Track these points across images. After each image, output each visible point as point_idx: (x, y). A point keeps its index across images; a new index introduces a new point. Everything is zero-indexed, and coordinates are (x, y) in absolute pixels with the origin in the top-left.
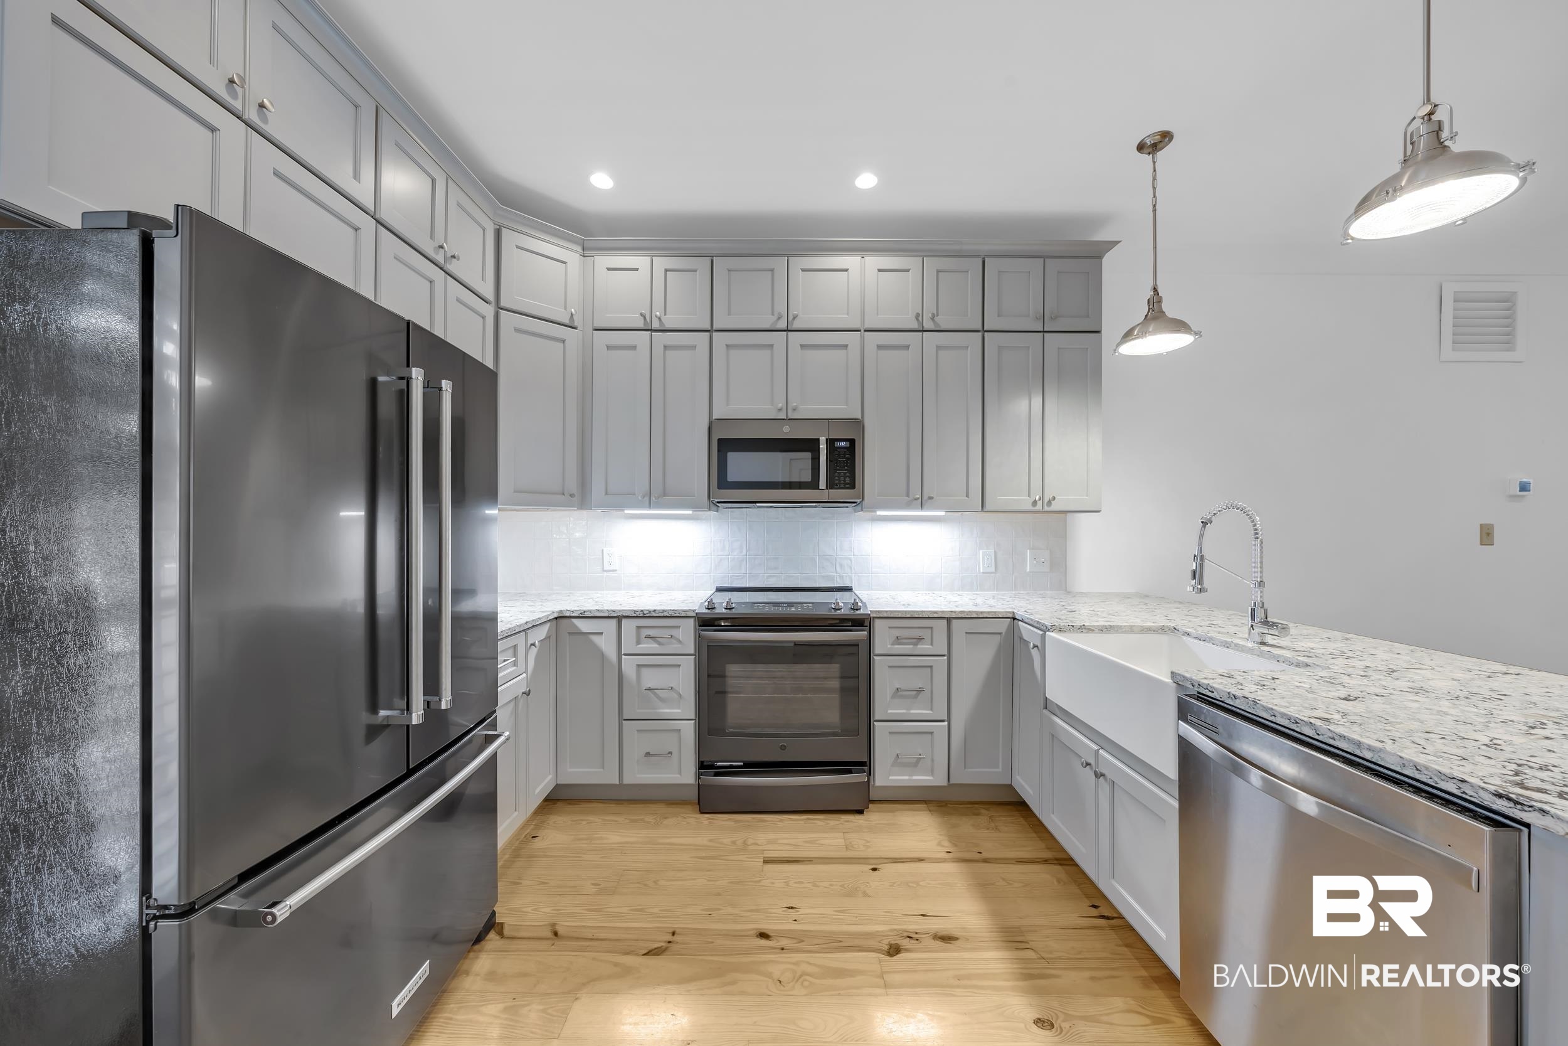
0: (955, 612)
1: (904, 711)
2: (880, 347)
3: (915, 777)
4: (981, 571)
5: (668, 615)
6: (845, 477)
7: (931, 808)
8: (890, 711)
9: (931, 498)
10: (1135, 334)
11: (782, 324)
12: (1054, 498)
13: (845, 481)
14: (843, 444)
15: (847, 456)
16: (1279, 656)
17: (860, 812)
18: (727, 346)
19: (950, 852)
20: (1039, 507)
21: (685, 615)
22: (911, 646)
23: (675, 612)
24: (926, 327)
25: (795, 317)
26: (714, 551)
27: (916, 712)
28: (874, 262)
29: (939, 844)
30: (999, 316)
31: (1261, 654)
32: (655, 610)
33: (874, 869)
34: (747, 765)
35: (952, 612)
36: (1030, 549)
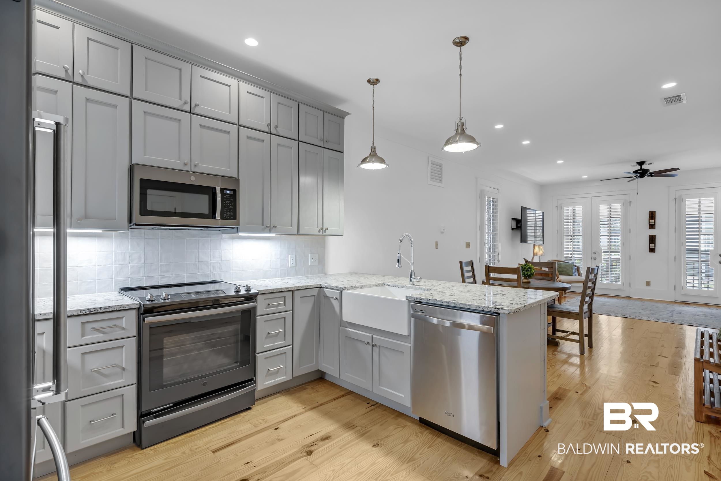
0: (296, 287)
1: (272, 344)
2: (248, 137)
3: (277, 380)
4: (289, 266)
5: (114, 310)
6: (230, 212)
7: (284, 394)
8: (264, 346)
9: (275, 227)
10: (368, 161)
11: (187, 108)
12: (327, 229)
13: (230, 214)
14: (228, 192)
15: (231, 200)
16: (421, 288)
17: (249, 409)
18: (144, 112)
19: (305, 408)
20: (321, 233)
21: (129, 308)
22: (276, 308)
23: (120, 307)
24: (272, 132)
25: (197, 105)
26: (115, 261)
27: (278, 343)
28: (245, 87)
29: (298, 407)
30: (305, 135)
31: (416, 289)
32: (101, 308)
33: (276, 429)
34: (176, 404)
35: (295, 287)
36: (310, 254)
